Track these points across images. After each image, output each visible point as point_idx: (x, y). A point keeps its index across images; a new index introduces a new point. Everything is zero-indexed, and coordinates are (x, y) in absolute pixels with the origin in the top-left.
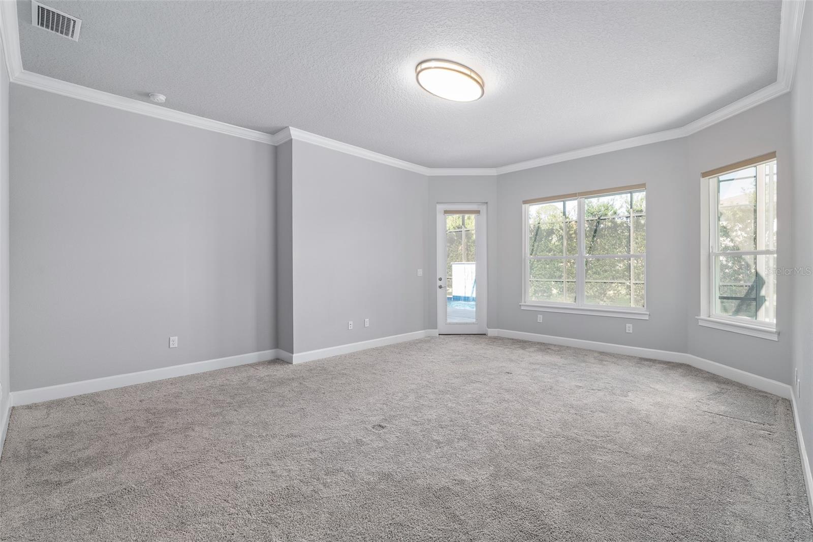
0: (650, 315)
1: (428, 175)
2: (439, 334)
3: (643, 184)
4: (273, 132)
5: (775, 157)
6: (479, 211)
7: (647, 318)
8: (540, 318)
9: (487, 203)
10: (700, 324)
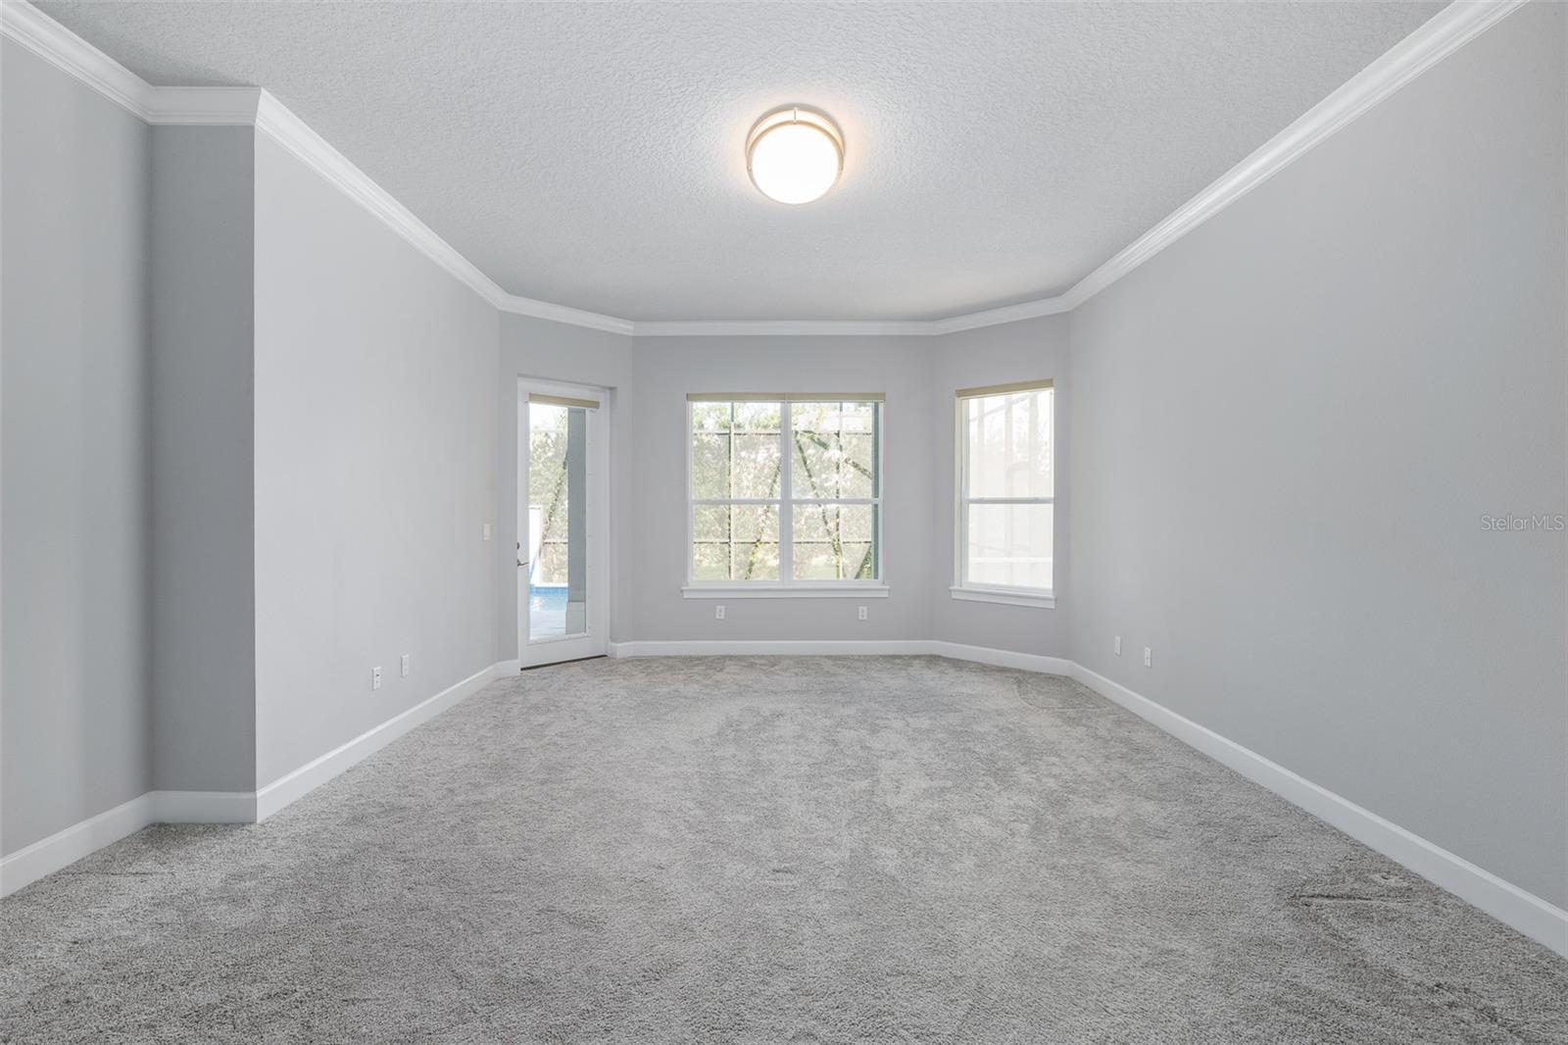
0: (889, 590)
1: (500, 308)
2: (522, 669)
3: (881, 394)
4: (155, 76)
5: (1052, 386)
6: (598, 403)
7: (885, 595)
8: (720, 612)
9: (611, 389)
10: (954, 597)
